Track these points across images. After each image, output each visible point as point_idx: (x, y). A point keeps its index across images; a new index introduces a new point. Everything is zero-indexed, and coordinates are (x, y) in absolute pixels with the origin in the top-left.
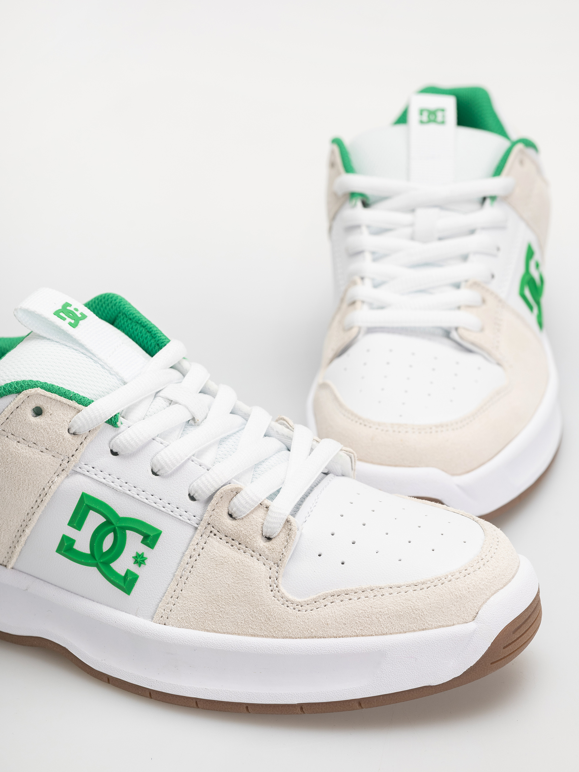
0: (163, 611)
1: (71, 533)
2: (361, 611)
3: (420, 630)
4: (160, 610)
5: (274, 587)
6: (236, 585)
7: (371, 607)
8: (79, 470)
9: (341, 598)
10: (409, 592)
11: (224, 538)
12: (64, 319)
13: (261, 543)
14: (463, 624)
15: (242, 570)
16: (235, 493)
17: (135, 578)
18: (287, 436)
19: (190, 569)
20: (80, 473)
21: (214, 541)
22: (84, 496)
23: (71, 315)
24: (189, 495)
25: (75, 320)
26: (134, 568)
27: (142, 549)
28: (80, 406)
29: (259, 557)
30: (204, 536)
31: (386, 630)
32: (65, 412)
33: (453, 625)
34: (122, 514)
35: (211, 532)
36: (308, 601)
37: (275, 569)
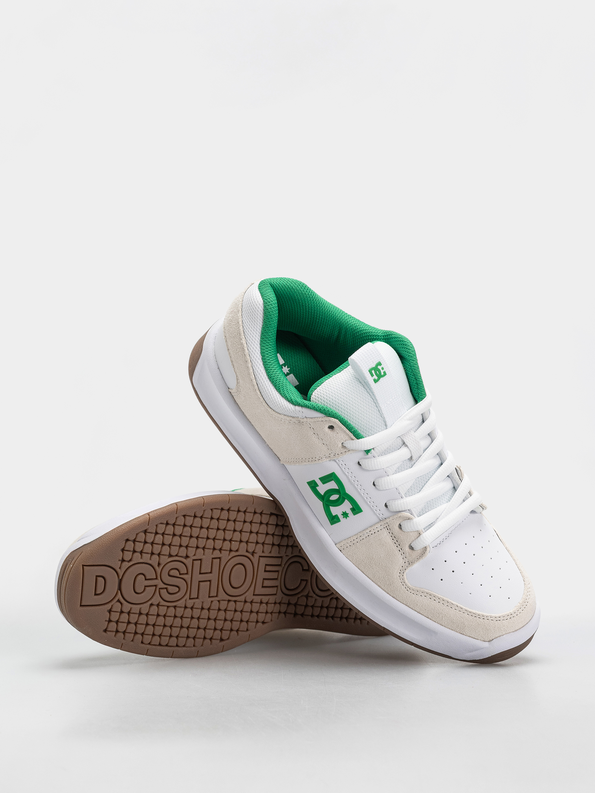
0: (343, 545)
1: (319, 482)
2: (436, 609)
3: (460, 633)
4: (342, 544)
5: (402, 572)
6: (384, 559)
7: (442, 610)
8: (337, 461)
9: (430, 597)
10: (465, 614)
11: (391, 533)
12: (372, 375)
13: (407, 549)
14: (482, 642)
15: (391, 555)
16: (408, 519)
17: (338, 520)
18: (457, 482)
19: (367, 536)
20: (337, 463)
21: (385, 533)
22: (333, 475)
23: (378, 372)
24: (386, 503)
25: (378, 377)
26: (341, 517)
27: (349, 512)
28: (354, 438)
29: (402, 554)
30: (382, 526)
31: (443, 624)
32: (345, 436)
33: (478, 639)
34: (347, 491)
35: (386, 527)
36: (414, 589)
37: (407, 564)
